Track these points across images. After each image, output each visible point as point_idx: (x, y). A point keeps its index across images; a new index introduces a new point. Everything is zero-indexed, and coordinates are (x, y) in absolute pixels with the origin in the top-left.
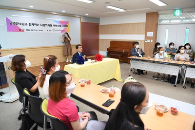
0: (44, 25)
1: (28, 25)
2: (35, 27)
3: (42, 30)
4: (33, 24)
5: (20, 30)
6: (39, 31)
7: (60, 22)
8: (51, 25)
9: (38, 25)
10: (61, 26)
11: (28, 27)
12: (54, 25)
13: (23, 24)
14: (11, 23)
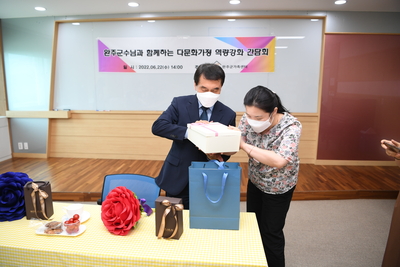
0: (186, 53)
1: (145, 53)
2: (162, 59)
3: (180, 67)
4: (157, 52)
5: (125, 67)
6: (171, 70)
7: (239, 39)
8: (209, 52)
9: (169, 53)
10: (240, 52)
11: (145, 60)
12: (219, 52)
13: (133, 54)
14: (107, 52)
